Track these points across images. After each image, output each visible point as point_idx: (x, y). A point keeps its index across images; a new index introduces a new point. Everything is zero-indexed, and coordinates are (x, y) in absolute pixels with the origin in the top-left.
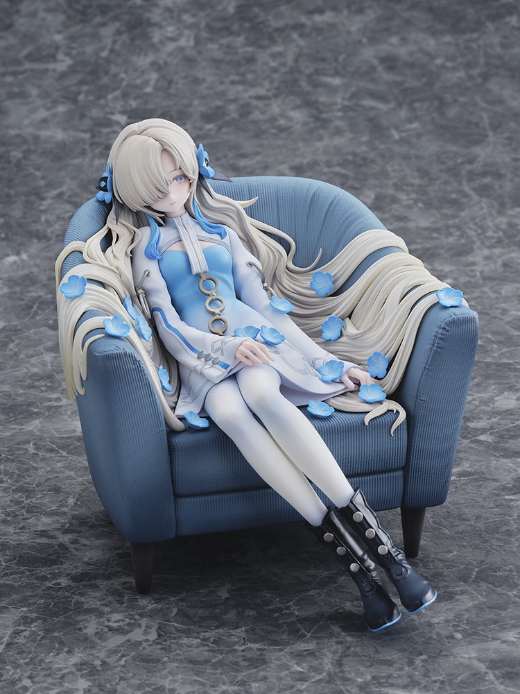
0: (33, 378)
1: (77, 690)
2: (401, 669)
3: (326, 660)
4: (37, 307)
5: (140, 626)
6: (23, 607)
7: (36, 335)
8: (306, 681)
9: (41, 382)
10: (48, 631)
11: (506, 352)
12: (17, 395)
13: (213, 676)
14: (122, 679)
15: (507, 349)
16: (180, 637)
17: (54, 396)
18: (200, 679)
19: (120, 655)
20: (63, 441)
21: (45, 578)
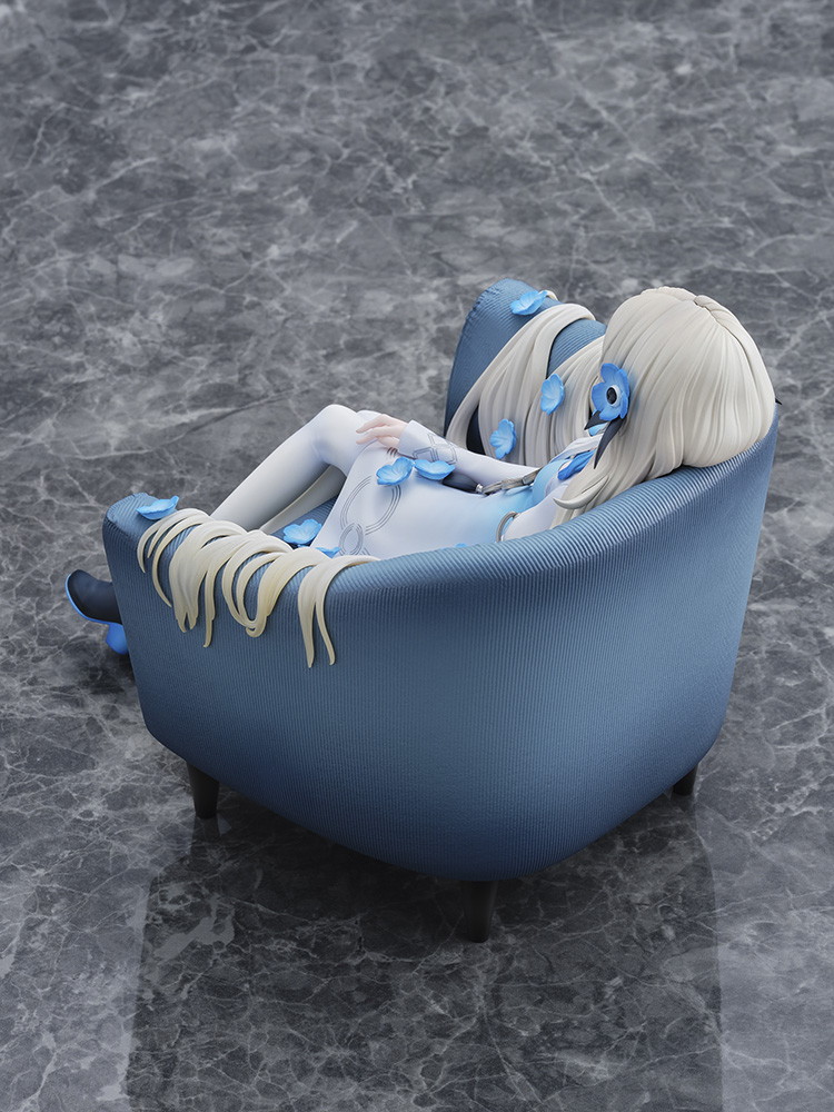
0: (41, 313)
1: (120, 1056)
2: (584, 1009)
3: (478, 989)
4: (44, 134)
5: (208, 910)
6: (38, 867)
7: (43, 204)
8: (448, 1036)
9: (54, 322)
10: (77, 923)
11: (767, 247)
12: (19, 357)
13: (314, 1027)
14: (185, 1032)
15: (767, 241)
16: (266, 938)
17: (74, 358)
18: (295, 1032)
19: (180, 978)
20: (90, 471)
21: (67, 801)
